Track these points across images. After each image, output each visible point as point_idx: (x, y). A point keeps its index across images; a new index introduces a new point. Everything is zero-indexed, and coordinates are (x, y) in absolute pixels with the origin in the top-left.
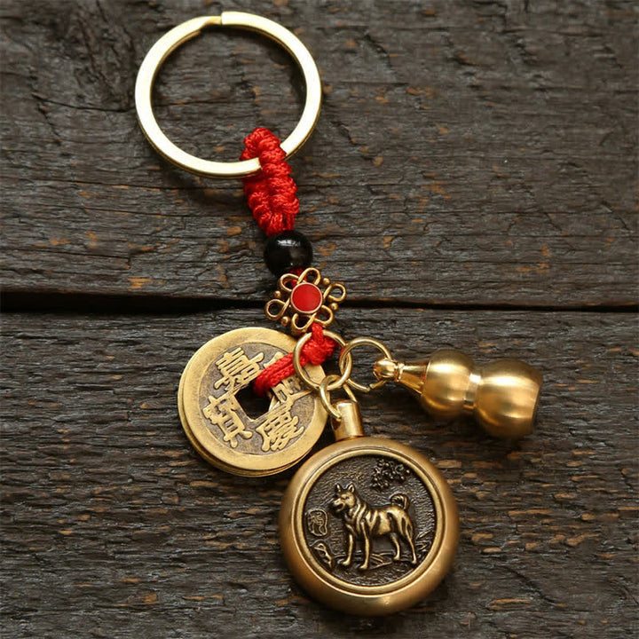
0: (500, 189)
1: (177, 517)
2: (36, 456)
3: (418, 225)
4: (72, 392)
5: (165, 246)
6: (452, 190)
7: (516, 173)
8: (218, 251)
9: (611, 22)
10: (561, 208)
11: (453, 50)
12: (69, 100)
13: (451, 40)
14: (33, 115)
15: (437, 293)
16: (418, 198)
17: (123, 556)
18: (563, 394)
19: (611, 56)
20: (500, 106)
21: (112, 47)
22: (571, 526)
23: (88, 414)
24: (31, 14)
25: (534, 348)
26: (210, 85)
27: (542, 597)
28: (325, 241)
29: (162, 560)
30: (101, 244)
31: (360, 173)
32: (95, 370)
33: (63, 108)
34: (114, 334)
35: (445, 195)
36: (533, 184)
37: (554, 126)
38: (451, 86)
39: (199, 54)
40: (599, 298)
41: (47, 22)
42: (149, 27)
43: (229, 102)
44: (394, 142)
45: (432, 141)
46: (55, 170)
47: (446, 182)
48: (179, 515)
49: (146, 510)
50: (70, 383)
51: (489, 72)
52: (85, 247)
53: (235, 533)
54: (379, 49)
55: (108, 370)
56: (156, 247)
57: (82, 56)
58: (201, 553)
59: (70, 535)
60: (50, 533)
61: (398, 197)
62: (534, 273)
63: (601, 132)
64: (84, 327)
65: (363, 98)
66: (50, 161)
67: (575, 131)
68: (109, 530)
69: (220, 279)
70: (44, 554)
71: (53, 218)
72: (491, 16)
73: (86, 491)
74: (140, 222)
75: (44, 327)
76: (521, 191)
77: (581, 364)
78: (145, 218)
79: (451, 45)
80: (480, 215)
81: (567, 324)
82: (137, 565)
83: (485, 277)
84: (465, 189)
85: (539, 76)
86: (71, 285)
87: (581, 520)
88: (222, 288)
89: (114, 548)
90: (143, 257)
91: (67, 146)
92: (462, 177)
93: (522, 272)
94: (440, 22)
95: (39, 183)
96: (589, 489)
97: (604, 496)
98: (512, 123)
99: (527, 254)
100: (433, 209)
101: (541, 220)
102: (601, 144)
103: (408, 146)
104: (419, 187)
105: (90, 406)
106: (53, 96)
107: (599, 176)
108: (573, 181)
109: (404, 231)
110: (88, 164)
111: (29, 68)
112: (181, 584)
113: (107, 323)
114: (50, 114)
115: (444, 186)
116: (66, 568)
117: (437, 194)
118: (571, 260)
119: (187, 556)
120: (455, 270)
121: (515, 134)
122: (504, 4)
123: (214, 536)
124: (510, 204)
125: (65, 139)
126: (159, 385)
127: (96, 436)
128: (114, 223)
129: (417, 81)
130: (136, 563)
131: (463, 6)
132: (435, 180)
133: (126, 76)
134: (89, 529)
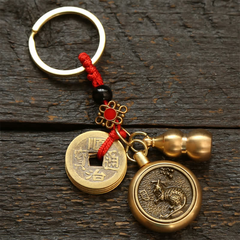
0: (202, 79)
1: (66, 215)
2: (7, 190)
3: (168, 93)
4: (22, 163)
5: (63, 103)
6: (182, 79)
7: (209, 72)
8: (85, 105)
10: (228, 86)
11: (183, 22)
12: (23, 43)
13: (182, 18)
14: (8, 49)
15: (176, 122)
16: (168, 83)
17: (43, 231)
18: (226, 163)
20: (202, 44)
22: (230, 218)
23: (29, 172)
24: (8, 8)
25: (214, 144)
26: (82, 36)
28: (129, 101)
29: (59, 232)
30: (36, 102)
31: (144, 72)
32: (32, 154)
33: (21, 46)
34: (40, 139)
35: (179, 81)
38: (182, 37)
41: (14, 11)
43: (89, 44)
44: (158, 60)
45: (174, 59)
46: (17, 72)
47: (180, 76)
48: (66, 213)
49: (52, 212)
50: (21, 159)
52: (30, 103)
53: (90, 221)
54: (152, 21)
55: (37, 154)
56: (59, 103)
57: (29, 25)
58: (76, 229)
59: (21, 222)
60: (13, 221)
61: (159, 82)
62: (216, 113)
64: (27, 136)
65: (145, 41)
66: (16, 68)
67: (233, 55)
68: (37, 220)
69: (86, 116)
70: (10, 229)
71: (17, 92)
72: (198, 8)
73: (28, 204)
74: (53, 93)
75: (11, 136)
76: (211, 79)
77: (234, 151)
78: (55, 91)
79: (182, 20)
80: (194, 89)
81: (228, 135)
82: (49, 234)
83: (196, 115)
84: (188, 79)
85: (218, 32)
86: (24, 119)
87: (234, 216)
88: (86, 120)
89: (40, 227)
90: (54, 107)
91: (23, 62)
92: (187, 74)
93: (211, 113)
94: (178, 10)
95: (11, 77)
96: (237, 203)
98: (207, 51)
99: (214, 105)
100: (174, 87)
101: (219, 91)
104: (169, 78)
105: (30, 169)
106: (16, 41)
108: (233, 75)
109: (162, 96)
110: (31, 69)
111: (7, 30)
113: (37, 135)
114: (15, 49)
115: (179, 78)
116: (19, 236)
117: (176, 81)
118: (232, 108)
119: (70, 230)
120: (183, 112)
121: (209, 56)
122: (204, 3)
123: (81, 222)
124: (206, 85)
125: (21, 59)
126: (58, 160)
127: (32, 181)
128: (42, 93)
129: (168, 35)
130: (48, 233)
131: (186, 3)
132: (175, 75)
133: (47, 33)
134: (29, 219)
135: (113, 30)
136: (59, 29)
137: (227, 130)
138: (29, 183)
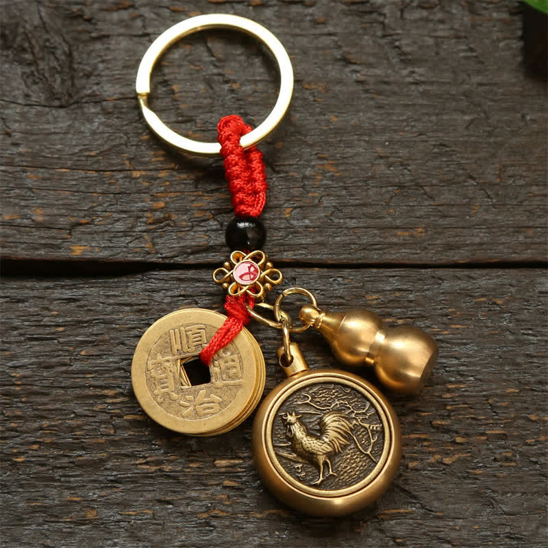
0: (383, 167)
1: (113, 446)
3: (313, 198)
4: (22, 342)
6: (342, 168)
7: (396, 153)
8: (145, 223)
9: (473, 26)
10: (434, 182)
11: (340, 52)
12: (17, 99)
13: (339, 43)
15: (331, 254)
16: (314, 176)
17: (68, 479)
18: (438, 337)
19: (474, 54)
20: (382, 97)
21: (53, 53)
22: (446, 448)
23: (36, 360)
25: (413, 299)
27: (423, 507)
29: (101, 482)
30: (47, 218)
32: (42, 323)
33: (13, 105)
34: (57, 293)
35: (336, 172)
36: (410, 162)
37: (427, 114)
38: (340, 82)
39: (127, 58)
40: (467, 257)
42: (85, 37)
44: (293, 129)
45: (325, 128)
46: (6, 157)
47: (337, 162)
48: (114, 443)
49: (87, 440)
50: (21, 335)
51: (372, 70)
52: (33, 221)
53: (162, 458)
55: (53, 324)
56: (93, 220)
57: (28, 62)
58: (134, 475)
59: (23, 462)
60: (6, 461)
61: (296, 175)
62: (412, 236)
63: (467, 118)
64: (32, 288)
65: (266, 92)
66: (3, 150)
67: (445, 117)
68: (55, 458)
69: (148, 246)
70: (1, 478)
71: (6, 197)
72: (372, 23)
73: (36, 425)
74: (79, 200)
76: (401, 168)
77: (452, 312)
78: (83, 196)
79: (339, 47)
80: (366, 188)
81: (440, 279)
82: (80, 486)
83: (371, 240)
84: (353, 167)
85: (413, 72)
86: (22, 253)
87: (454, 443)
88: (149, 253)
89: (60, 472)
90: (82, 229)
91: (17, 137)
92: (351, 157)
93: (402, 235)
94: (330, 29)
96: (461, 417)
97: (474, 422)
98: (391, 111)
99: (406, 221)
100: (325, 185)
101: (417, 192)
102: (467, 128)
103: (304, 132)
104: (314, 166)
105: (38, 354)
106: (4, 96)
107: (466, 155)
108: (444, 159)
109: (301, 204)
110: (35, 151)
112: (118, 501)
113: (51, 284)
114: (2, 111)
115: (337, 165)
116: (21, 490)
117: (329, 172)
118: (443, 225)
119: (122, 478)
120: (345, 235)
121: (394, 121)
122: (383, 12)
123: (145, 461)
124: (391, 179)
125: (15, 131)
126: (96, 335)
127: (45, 378)
128: (57, 201)
129: (311, 78)
130: (79, 484)
131: (348, 15)
132: (327, 160)
133: (65, 78)
134: (39, 456)
135: (201, 69)
136: (89, 69)
137: (437, 269)
138: (37, 383)
